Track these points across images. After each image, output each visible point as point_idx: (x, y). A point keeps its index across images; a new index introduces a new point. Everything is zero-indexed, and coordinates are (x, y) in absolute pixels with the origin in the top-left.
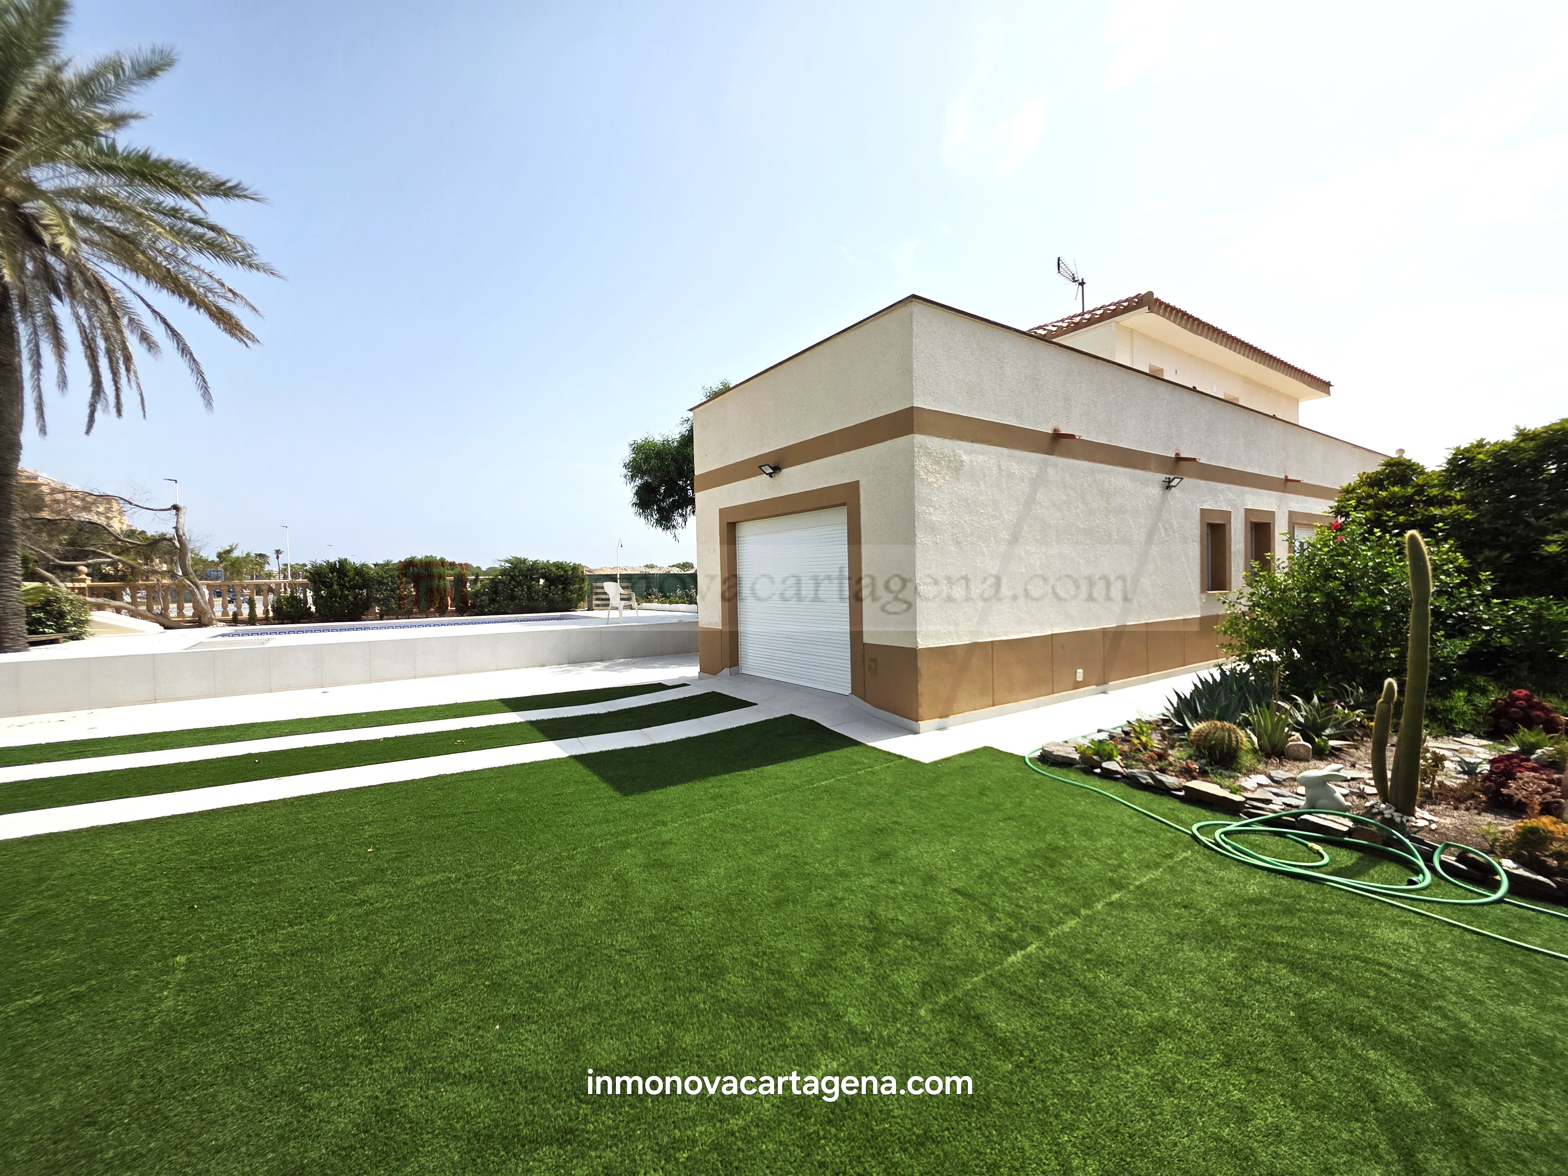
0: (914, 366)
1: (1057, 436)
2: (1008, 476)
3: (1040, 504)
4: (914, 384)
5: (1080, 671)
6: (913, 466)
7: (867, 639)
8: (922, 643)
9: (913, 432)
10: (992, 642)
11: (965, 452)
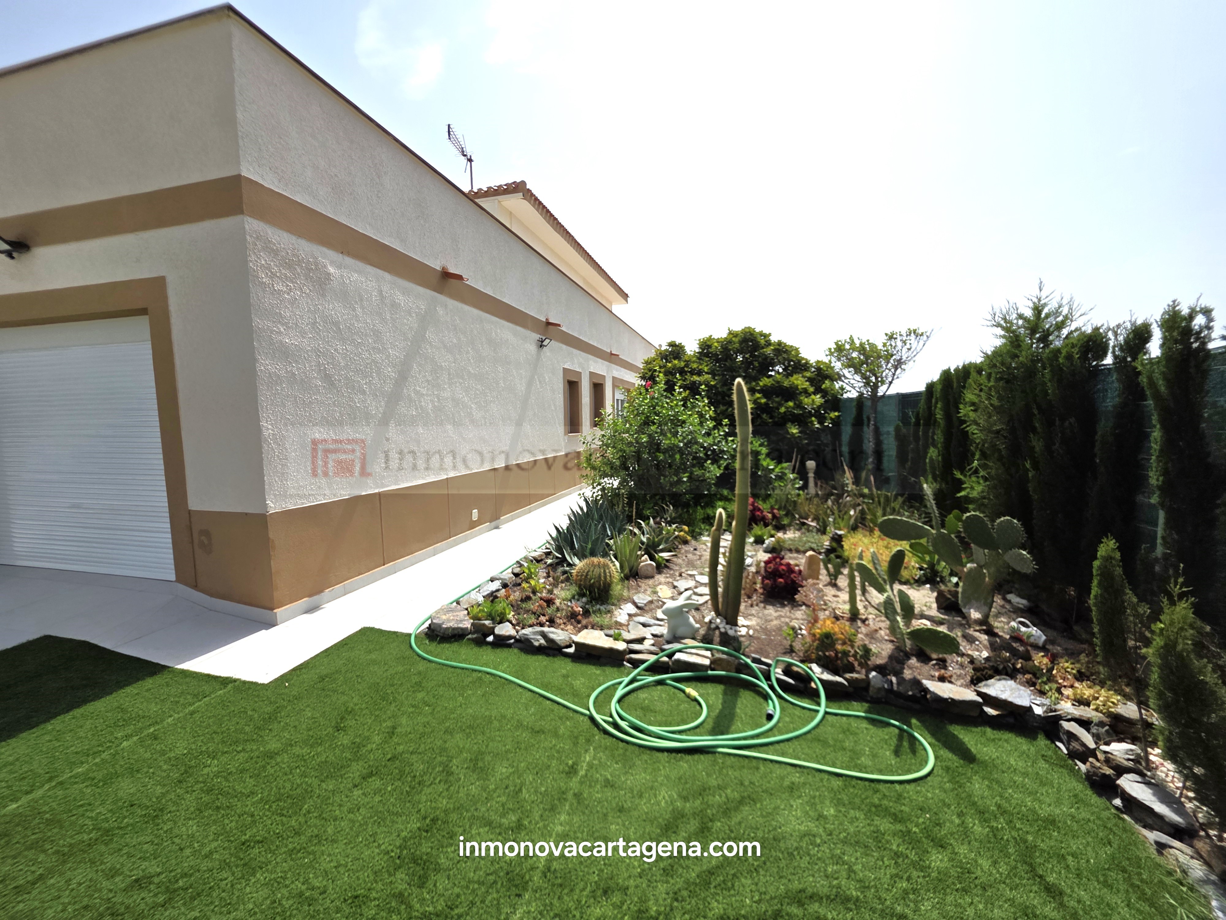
0: (239, 115)
1: (446, 275)
2: (392, 306)
3: (430, 343)
4: (241, 143)
5: (475, 511)
6: (246, 262)
7: (195, 503)
8: (273, 506)
9: (242, 212)
10: (379, 494)
11: (332, 263)
